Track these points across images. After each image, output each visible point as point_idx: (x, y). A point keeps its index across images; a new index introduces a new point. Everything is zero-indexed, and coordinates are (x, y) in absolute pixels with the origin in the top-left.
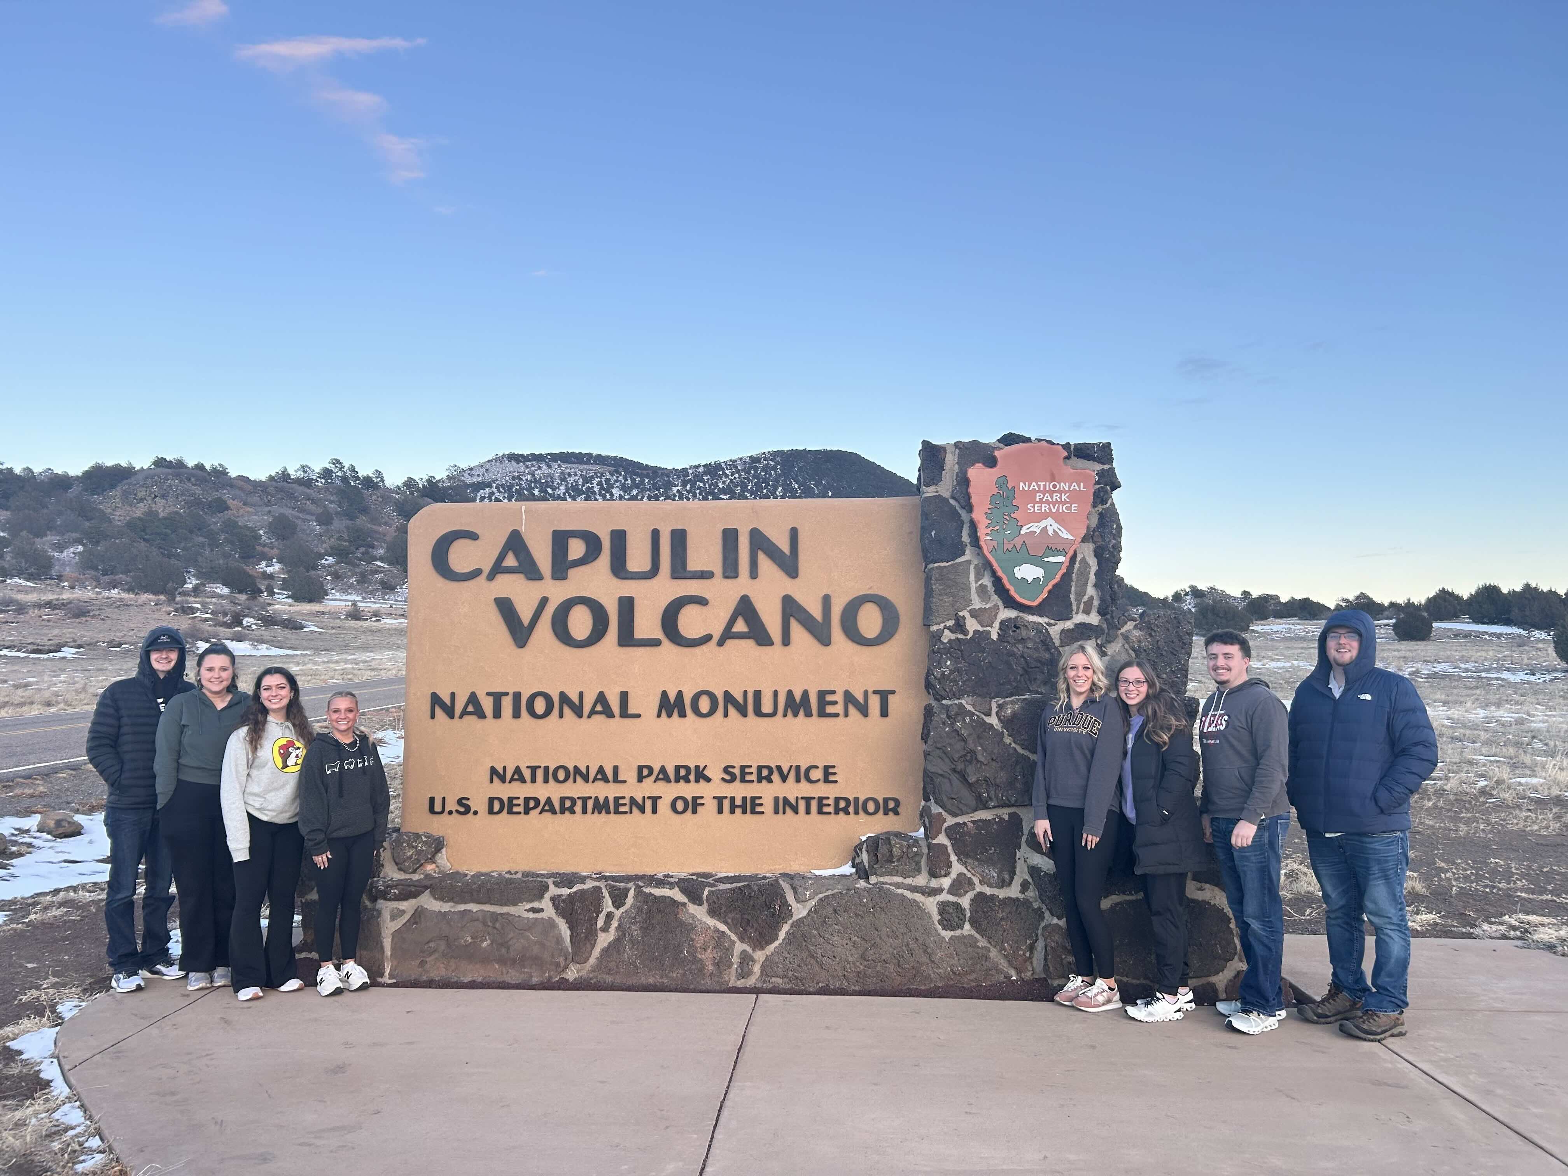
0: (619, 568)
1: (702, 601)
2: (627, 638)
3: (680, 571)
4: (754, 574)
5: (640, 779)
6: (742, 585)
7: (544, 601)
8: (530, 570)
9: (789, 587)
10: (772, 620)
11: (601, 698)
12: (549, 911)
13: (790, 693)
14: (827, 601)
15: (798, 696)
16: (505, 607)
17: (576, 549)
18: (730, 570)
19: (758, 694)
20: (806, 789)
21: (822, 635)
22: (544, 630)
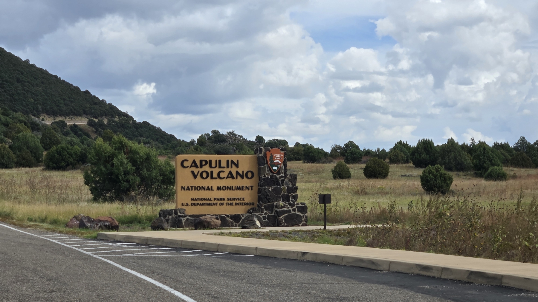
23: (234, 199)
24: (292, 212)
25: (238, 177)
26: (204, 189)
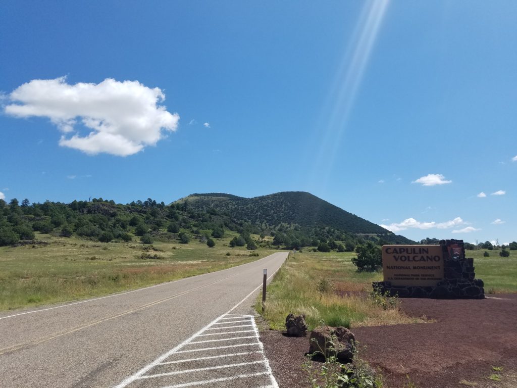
0: (407, 253)
1: (417, 256)
2: (409, 260)
3: (414, 253)
4: (423, 253)
5: (412, 276)
6: (422, 255)
7: (399, 256)
8: (398, 253)
9: (428, 255)
10: (426, 258)
11: (406, 267)
12: (406, 289)
13: (428, 267)
14: (432, 256)
16: (394, 256)
17: (402, 250)
18: (420, 253)
19: (424, 267)
20: (431, 277)
21: (431, 260)
22: (399, 260)
23: (426, 275)
24: (472, 286)
25: (429, 260)
26: (404, 268)
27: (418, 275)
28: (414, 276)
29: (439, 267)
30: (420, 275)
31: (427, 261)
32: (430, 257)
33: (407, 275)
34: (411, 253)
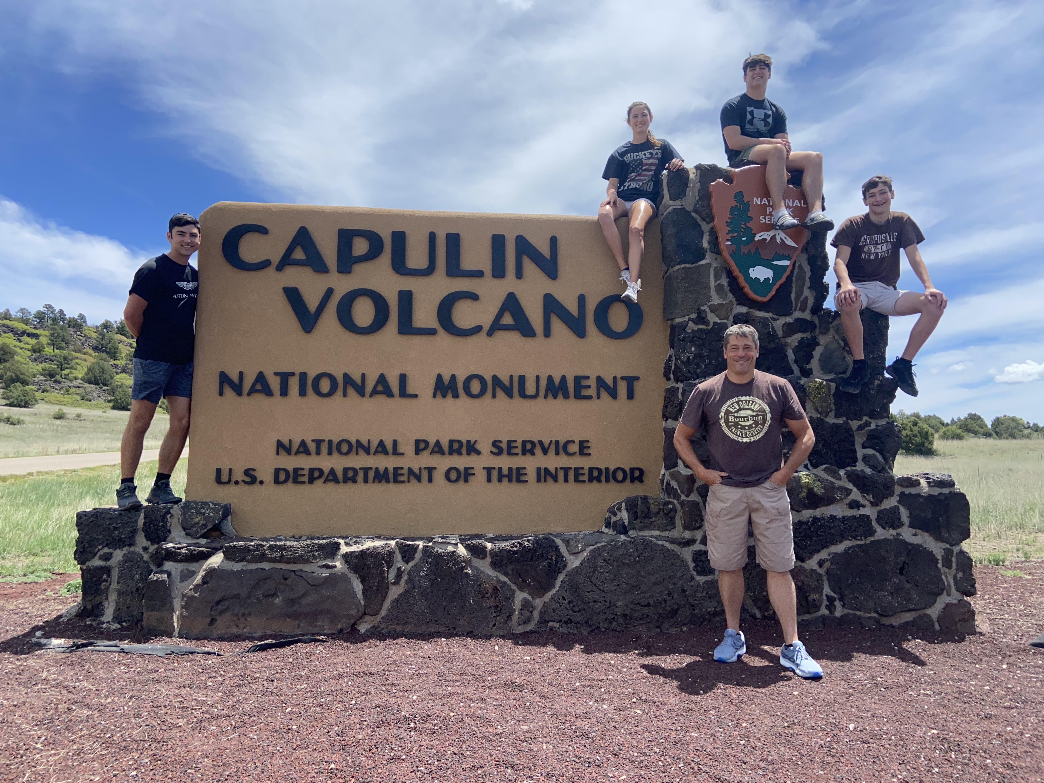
0: (399, 265)
1: (474, 297)
2: (406, 327)
3: (454, 270)
4: (519, 274)
5: (418, 451)
6: (509, 284)
7: (329, 292)
8: (320, 269)
9: (548, 286)
10: (535, 314)
11: (382, 379)
12: (342, 568)
13: (550, 378)
14: (582, 299)
15: (557, 380)
16: (293, 294)
17: (360, 246)
18: (499, 271)
19: (522, 379)
20: (563, 461)
21: (577, 328)
22: (329, 318)
23: (529, 448)
24: (881, 533)
25: (557, 325)
26: (361, 390)
27: (472, 448)
28: (438, 449)
29: (631, 381)
30: (485, 447)
31: (547, 333)
32: (573, 308)
33: (382, 449)
34: (429, 271)
